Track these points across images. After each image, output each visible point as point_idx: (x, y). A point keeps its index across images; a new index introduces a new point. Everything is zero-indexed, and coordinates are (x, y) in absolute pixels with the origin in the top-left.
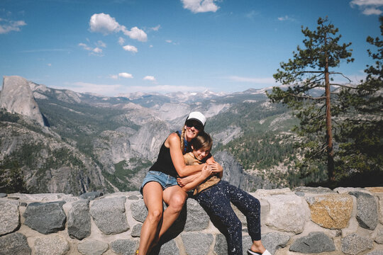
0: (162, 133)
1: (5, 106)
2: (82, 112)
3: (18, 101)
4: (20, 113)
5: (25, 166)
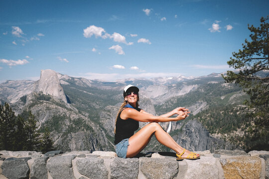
0: (148, 107)
1: (42, 90)
2: (93, 93)
3: (50, 86)
4: (51, 94)
5: (54, 131)
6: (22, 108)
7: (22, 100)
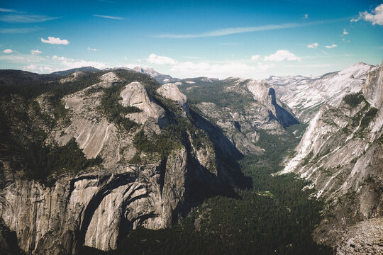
6: (348, 114)
7: (347, 103)
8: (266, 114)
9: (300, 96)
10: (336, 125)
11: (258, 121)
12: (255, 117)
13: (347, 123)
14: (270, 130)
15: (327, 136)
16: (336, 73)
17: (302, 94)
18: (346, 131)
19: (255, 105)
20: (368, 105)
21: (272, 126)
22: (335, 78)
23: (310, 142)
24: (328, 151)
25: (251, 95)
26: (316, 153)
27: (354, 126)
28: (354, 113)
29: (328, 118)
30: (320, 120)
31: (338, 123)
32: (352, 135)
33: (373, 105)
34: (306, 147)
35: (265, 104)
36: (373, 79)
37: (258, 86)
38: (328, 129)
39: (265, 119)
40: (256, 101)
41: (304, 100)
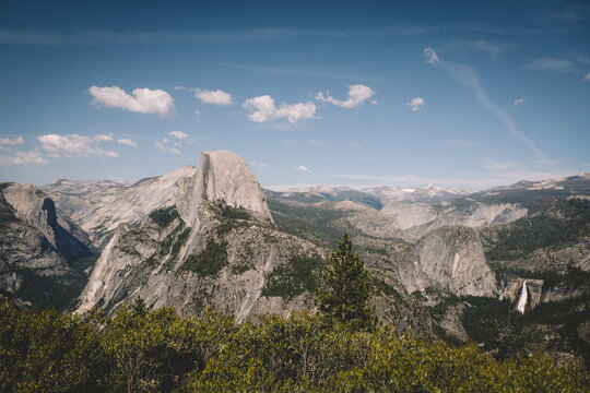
1: (223, 195)
4: (246, 207)
6: (156, 236)
7: (155, 221)
8: (34, 242)
9: (103, 212)
10: (139, 254)
11: (20, 254)
12: (14, 247)
13: (153, 250)
14: (43, 269)
15: (125, 271)
16: (156, 179)
17: (106, 209)
18: (151, 262)
19: (15, 226)
20: (182, 223)
21: (45, 261)
22: (154, 186)
23: (100, 283)
24: (125, 295)
25: (10, 209)
26: (107, 299)
27: (162, 254)
28: (164, 235)
29: (127, 244)
30: (115, 247)
31: (141, 251)
32: (160, 267)
33: (188, 224)
34: (95, 290)
35: (35, 225)
36: (189, 188)
37: (23, 194)
38: (128, 260)
39: (34, 251)
40: (18, 221)
41: (108, 219)
